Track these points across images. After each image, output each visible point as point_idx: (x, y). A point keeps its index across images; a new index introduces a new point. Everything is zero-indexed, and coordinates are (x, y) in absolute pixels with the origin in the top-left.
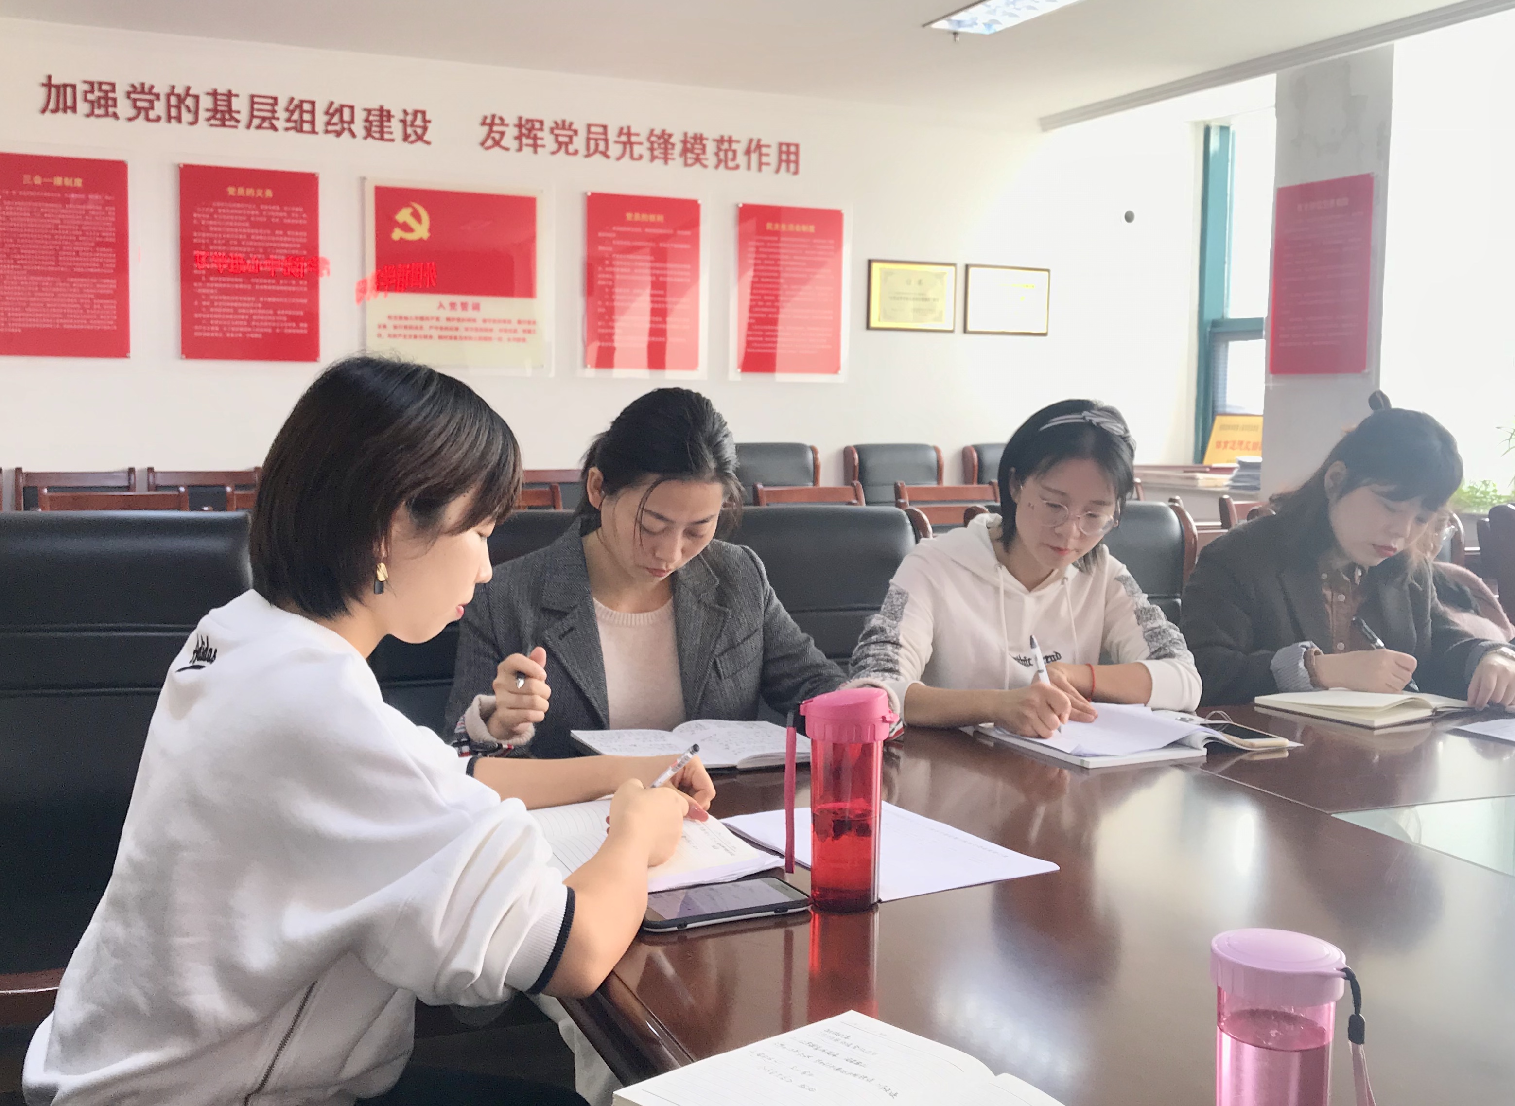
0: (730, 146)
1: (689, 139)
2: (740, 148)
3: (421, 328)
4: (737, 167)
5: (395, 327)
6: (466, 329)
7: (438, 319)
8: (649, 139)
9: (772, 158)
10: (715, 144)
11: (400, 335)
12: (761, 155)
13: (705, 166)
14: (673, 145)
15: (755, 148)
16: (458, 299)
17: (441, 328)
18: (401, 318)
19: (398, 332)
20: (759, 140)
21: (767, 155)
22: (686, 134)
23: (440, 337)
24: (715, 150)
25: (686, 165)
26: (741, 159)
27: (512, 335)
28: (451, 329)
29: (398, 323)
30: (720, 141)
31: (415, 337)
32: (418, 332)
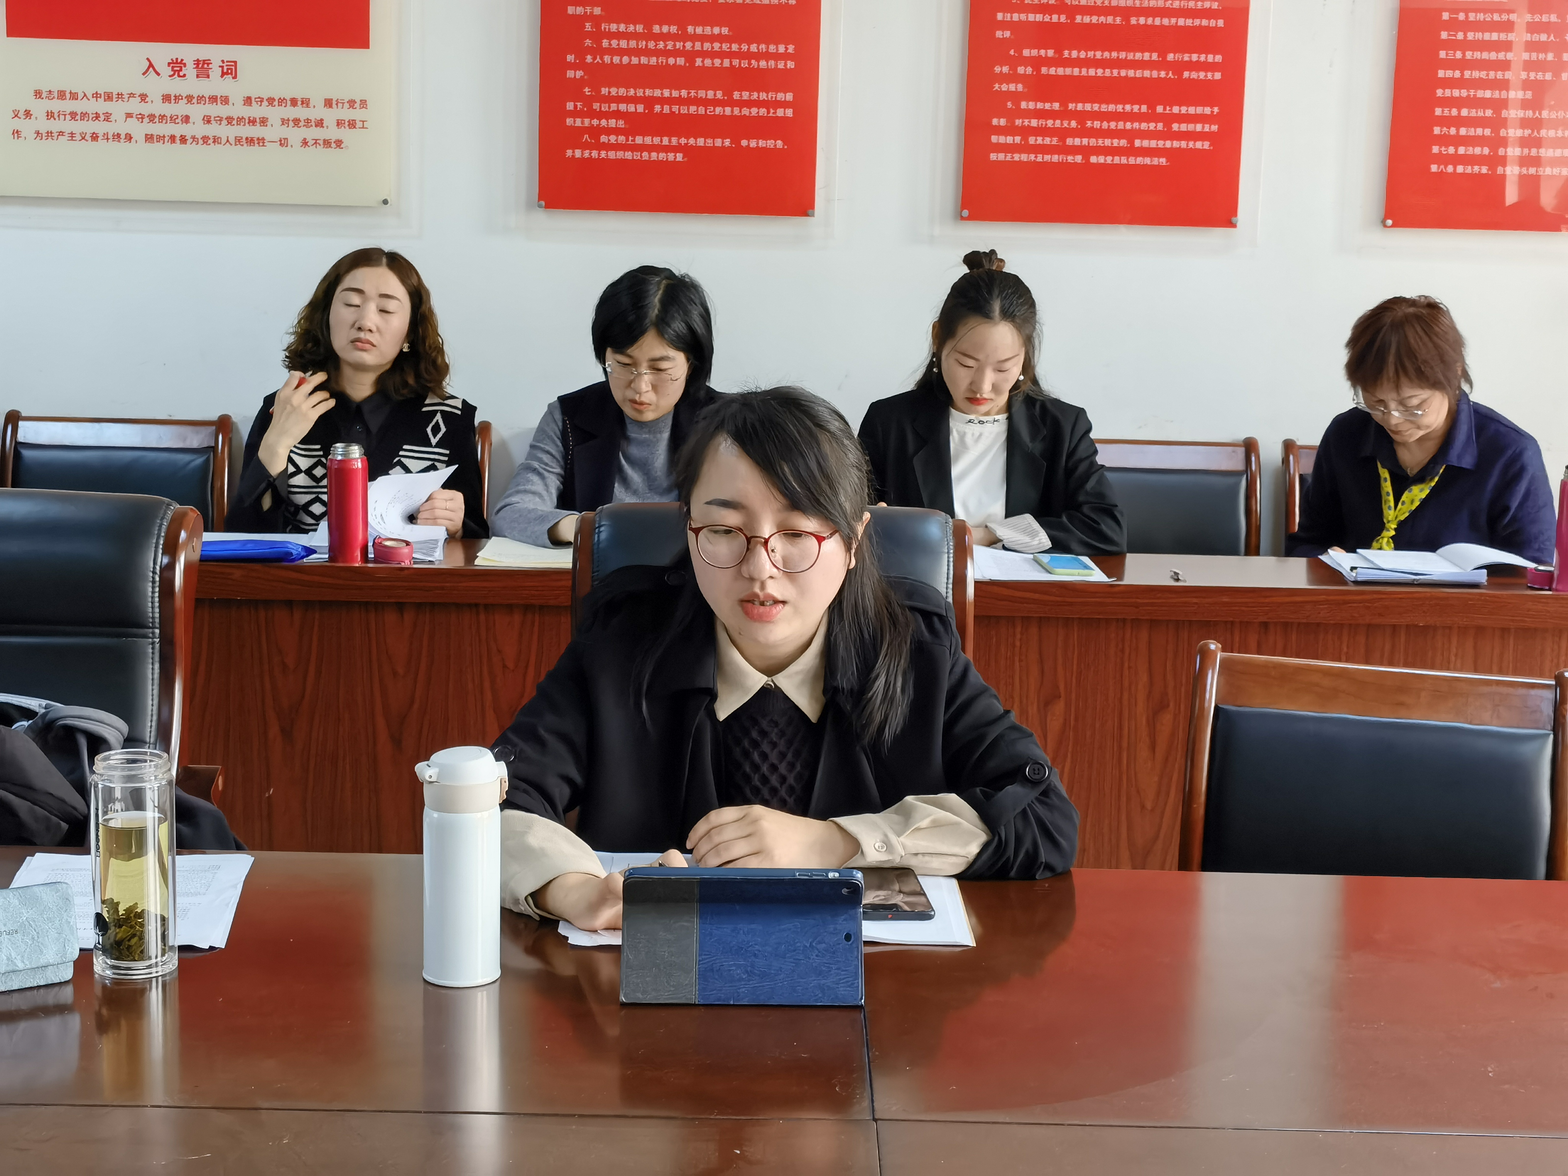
3: (108, 117)
5: (50, 115)
6: (207, 120)
7: (143, 97)
11: (61, 133)
16: (190, 52)
17: (152, 118)
18: (62, 95)
19: (55, 126)
23: (149, 138)
27: (313, 133)
28: (173, 119)
29: (56, 105)
31: (95, 137)
32: (100, 127)
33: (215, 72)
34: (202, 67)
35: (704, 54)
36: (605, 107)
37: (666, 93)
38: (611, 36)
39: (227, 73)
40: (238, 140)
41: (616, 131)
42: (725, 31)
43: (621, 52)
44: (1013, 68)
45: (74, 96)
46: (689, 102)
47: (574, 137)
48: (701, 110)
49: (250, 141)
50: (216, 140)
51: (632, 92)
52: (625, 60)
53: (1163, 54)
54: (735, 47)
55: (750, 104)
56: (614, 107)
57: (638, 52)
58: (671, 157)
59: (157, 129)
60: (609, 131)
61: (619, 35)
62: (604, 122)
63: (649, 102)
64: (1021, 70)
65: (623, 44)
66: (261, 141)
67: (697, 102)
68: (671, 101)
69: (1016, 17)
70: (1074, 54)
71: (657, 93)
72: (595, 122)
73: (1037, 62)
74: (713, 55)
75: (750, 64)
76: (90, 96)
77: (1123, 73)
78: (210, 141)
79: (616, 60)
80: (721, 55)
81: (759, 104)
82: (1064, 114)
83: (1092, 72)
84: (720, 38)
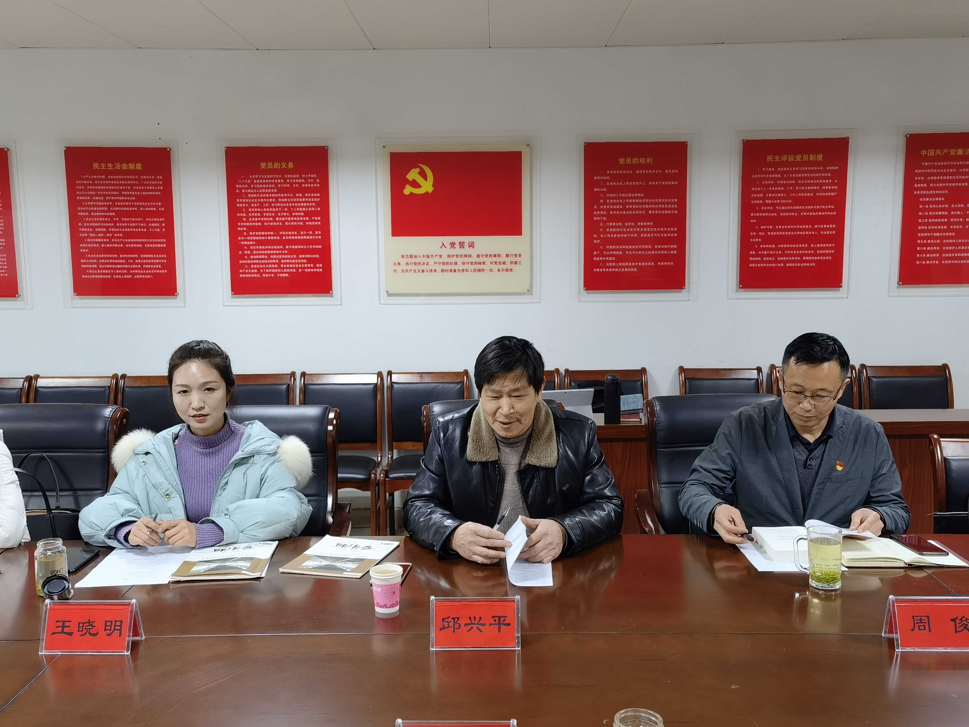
33: (466, 245)
34: (462, 245)
36: (608, 253)
37: (630, 247)
38: (610, 227)
39: (471, 246)
40: (475, 270)
41: (612, 261)
42: (651, 224)
43: (613, 233)
44: (757, 233)
45: (416, 257)
47: (597, 264)
48: (643, 253)
49: (479, 270)
50: (467, 270)
51: (618, 247)
52: (615, 236)
53: (813, 226)
54: (655, 229)
55: (661, 249)
56: (611, 253)
57: (620, 233)
58: (632, 270)
59: (445, 267)
60: (609, 261)
61: (613, 227)
62: (607, 258)
63: (624, 250)
64: (760, 234)
65: (614, 230)
66: (483, 270)
67: (642, 250)
68: (632, 250)
69: (758, 214)
70: (780, 227)
71: (627, 247)
72: (604, 258)
73: (766, 231)
74: (647, 232)
75: (661, 235)
76: (421, 257)
77: (798, 233)
78: (465, 271)
79: (612, 236)
80: (650, 232)
81: (664, 249)
82: (776, 249)
83: (787, 233)
84: (650, 226)
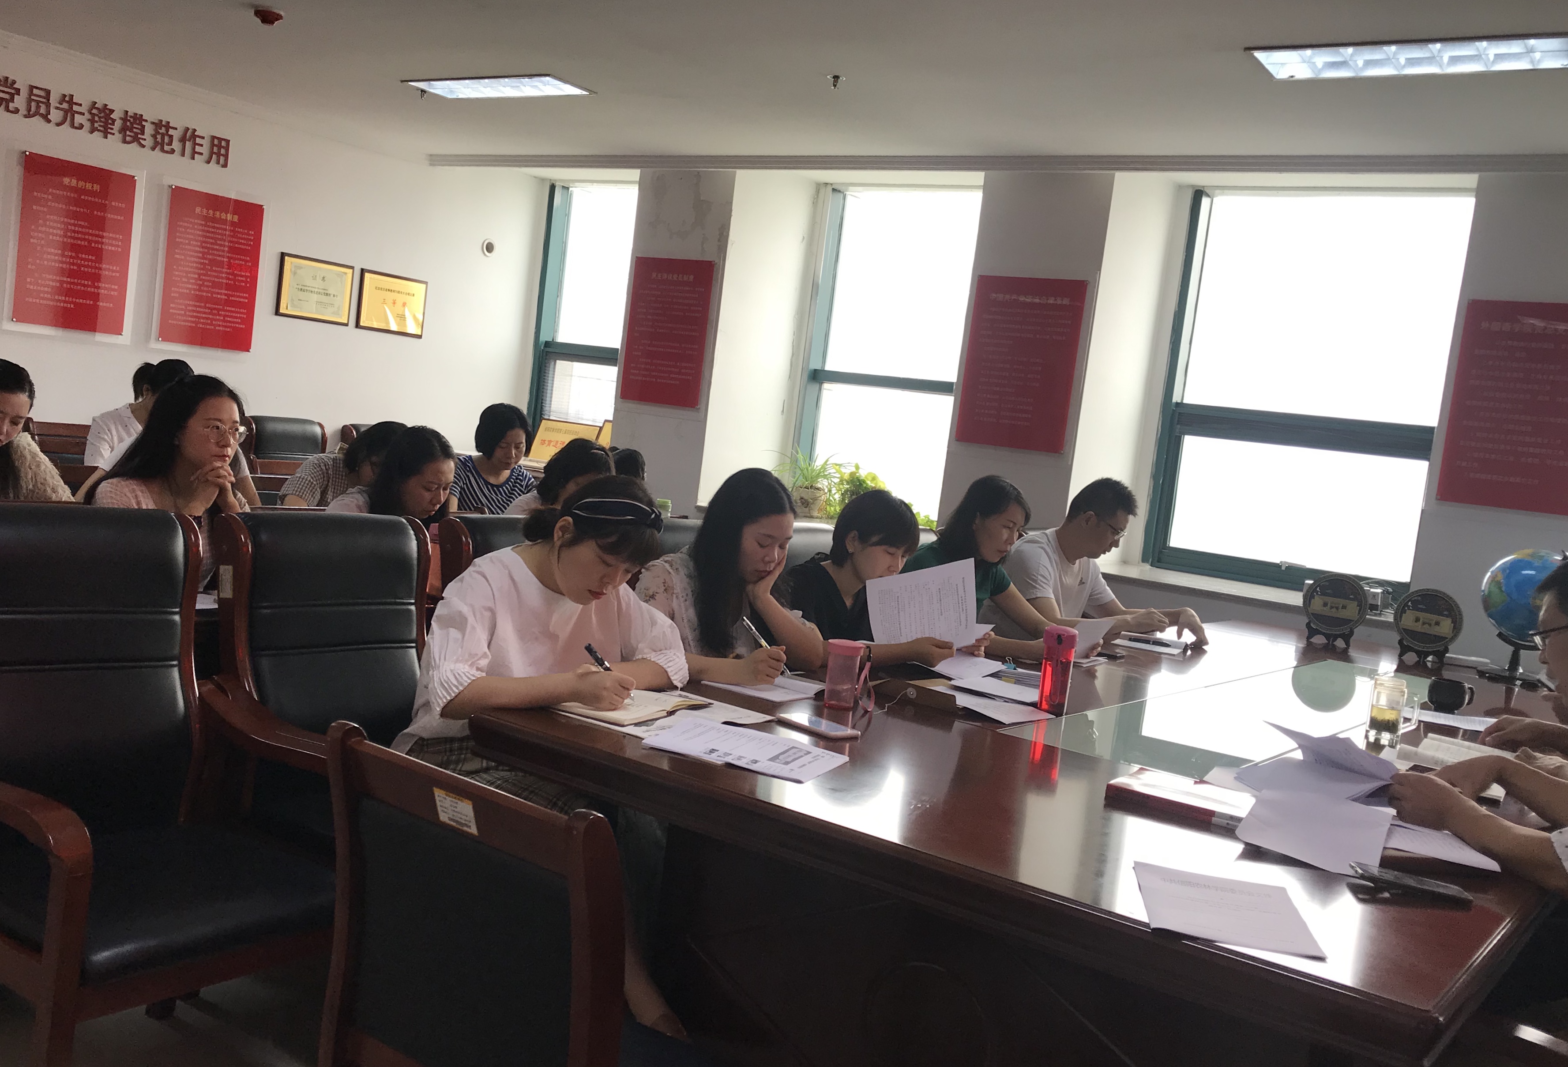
0: (167, 131)
1: (129, 118)
2: (176, 134)
4: (173, 151)
8: (90, 113)
9: (205, 150)
10: (153, 127)
12: (195, 144)
13: (144, 146)
14: (114, 121)
15: (190, 136)
20: (195, 130)
21: (202, 145)
22: (127, 112)
24: (153, 133)
25: (125, 142)
26: (176, 145)
30: (158, 125)
35: (84, 266)
46: (77, 284)
